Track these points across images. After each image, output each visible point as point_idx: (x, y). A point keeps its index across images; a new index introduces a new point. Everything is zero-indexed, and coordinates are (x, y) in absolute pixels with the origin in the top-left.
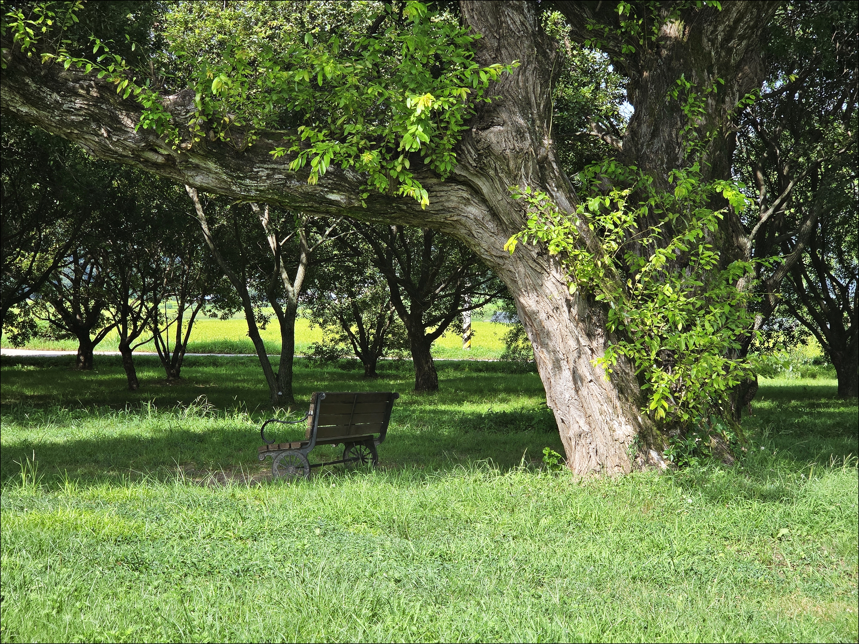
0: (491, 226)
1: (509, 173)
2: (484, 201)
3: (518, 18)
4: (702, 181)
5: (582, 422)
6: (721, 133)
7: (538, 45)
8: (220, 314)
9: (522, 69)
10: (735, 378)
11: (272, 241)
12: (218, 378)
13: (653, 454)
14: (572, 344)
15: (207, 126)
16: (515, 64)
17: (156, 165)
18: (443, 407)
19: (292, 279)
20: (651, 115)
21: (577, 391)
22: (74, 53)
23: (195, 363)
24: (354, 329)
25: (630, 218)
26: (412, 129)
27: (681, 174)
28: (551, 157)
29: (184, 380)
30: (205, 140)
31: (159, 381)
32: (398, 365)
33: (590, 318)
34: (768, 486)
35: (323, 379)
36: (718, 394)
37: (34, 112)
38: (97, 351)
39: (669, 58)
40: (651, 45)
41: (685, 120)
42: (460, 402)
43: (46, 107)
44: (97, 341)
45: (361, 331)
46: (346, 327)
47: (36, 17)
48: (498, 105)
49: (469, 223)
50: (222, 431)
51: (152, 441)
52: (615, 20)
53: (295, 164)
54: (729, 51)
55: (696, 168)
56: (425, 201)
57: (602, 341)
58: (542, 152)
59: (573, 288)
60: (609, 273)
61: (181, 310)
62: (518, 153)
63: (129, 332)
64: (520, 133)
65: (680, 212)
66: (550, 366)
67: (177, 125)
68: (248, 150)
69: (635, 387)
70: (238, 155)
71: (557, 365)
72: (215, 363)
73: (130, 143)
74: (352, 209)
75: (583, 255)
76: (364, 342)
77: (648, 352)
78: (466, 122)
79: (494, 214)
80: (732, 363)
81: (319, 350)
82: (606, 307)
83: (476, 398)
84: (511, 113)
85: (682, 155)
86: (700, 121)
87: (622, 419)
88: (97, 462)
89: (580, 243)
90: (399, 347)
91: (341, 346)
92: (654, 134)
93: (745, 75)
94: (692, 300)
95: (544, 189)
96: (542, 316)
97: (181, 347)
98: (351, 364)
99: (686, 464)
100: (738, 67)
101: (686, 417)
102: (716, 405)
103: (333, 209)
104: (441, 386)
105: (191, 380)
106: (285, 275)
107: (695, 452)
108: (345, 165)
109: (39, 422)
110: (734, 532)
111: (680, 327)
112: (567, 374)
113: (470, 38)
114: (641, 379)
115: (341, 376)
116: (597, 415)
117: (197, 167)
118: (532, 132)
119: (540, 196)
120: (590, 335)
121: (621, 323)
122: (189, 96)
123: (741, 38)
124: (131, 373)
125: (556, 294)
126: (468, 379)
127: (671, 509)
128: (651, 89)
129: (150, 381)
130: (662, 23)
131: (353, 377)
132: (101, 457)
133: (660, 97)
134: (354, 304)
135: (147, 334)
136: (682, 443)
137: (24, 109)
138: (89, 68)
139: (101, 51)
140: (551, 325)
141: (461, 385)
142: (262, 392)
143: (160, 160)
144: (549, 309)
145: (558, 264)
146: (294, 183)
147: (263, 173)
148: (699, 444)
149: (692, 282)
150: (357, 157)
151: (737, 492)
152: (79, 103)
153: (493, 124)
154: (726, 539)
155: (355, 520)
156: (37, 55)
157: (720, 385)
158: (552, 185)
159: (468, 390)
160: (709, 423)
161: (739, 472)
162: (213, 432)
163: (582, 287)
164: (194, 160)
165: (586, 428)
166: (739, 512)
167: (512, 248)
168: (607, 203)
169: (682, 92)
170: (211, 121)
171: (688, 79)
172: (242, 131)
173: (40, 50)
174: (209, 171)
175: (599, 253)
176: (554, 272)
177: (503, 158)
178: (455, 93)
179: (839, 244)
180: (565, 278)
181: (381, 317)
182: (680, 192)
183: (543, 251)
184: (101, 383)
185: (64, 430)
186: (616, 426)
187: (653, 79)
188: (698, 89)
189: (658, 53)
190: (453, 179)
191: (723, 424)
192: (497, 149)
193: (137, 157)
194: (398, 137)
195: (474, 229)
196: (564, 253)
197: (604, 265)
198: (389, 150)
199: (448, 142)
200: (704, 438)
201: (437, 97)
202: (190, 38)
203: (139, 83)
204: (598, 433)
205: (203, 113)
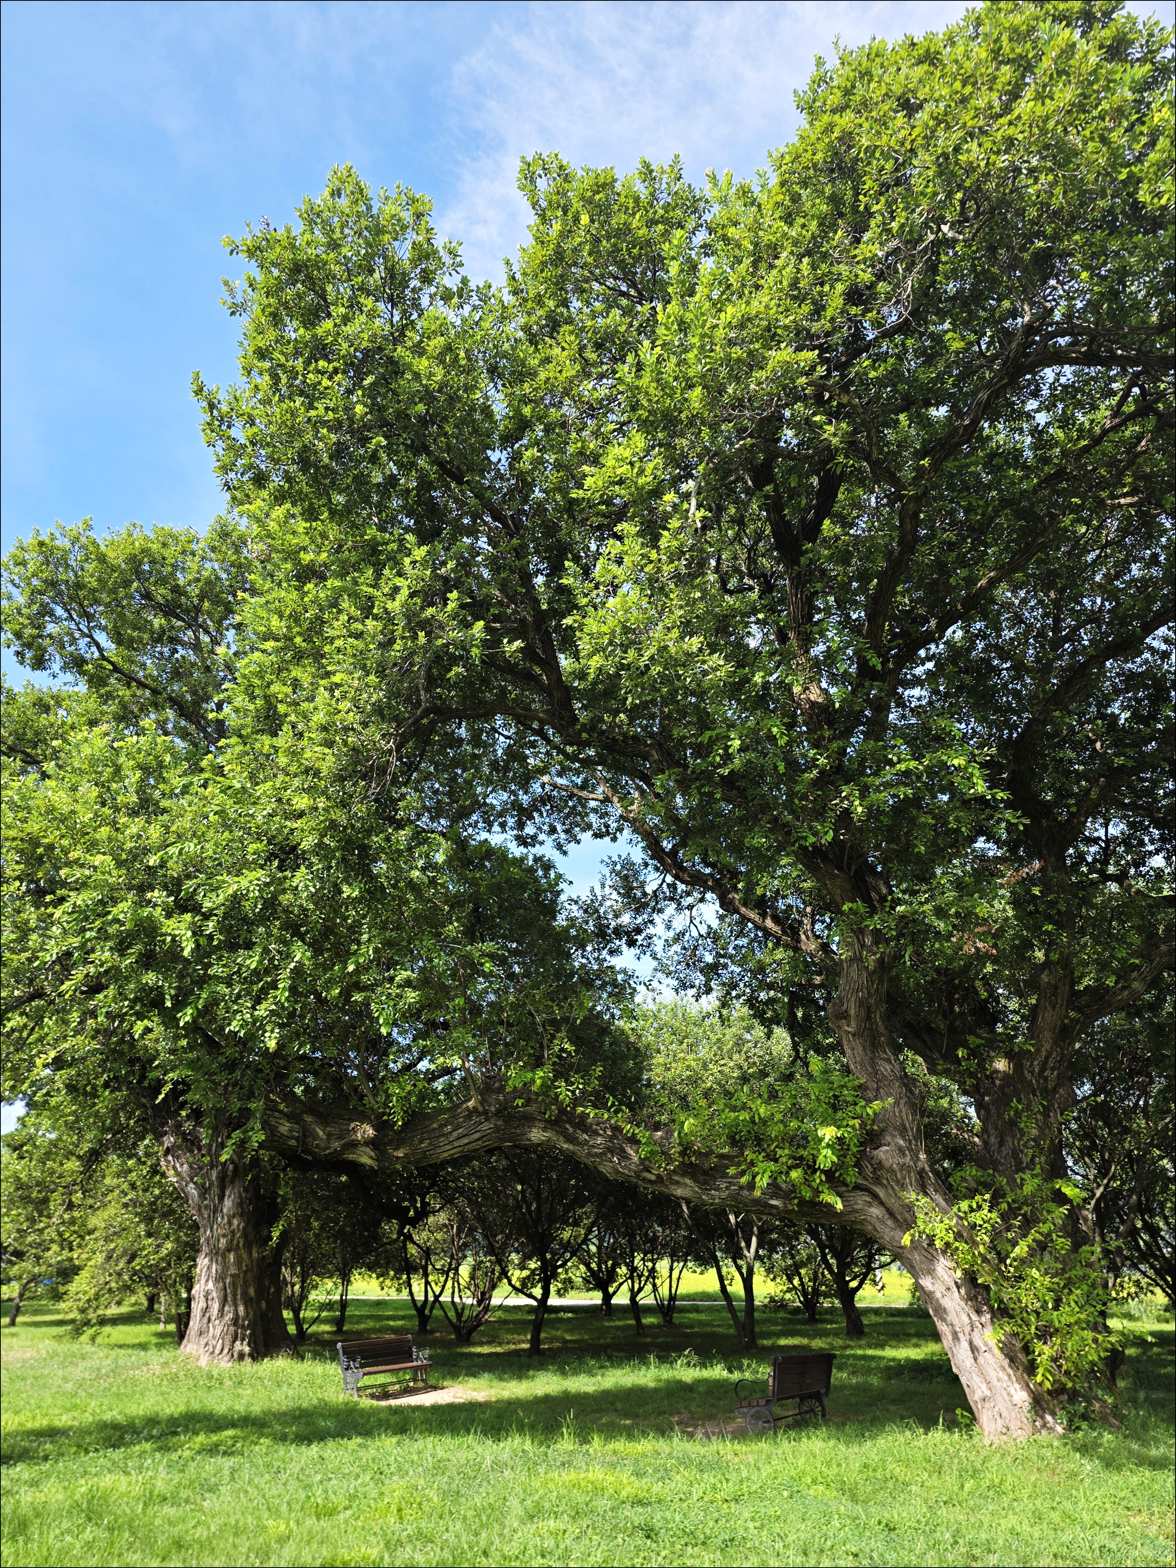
0: (890, 1222)
1: (897, 1182)
2: (882, 1203)
3: (888, 1067)
4: (1045, 1180)
5: (984, 1387)
6: (1052, 1141)
7: (905, 1085)
8: (699, 1270)
9: (897, 1103)
10: (1107, 1350)
11: (732, 1218)
12: (701, 1323)
13: (1049, 1418)
14: (966, 1320)
15: (683, 1153)
16: (891, 1100)
17: (651, 1182)
18: (870, 1352)
19: (748, 1246)
20: (996, 1128)
21: (975, 1359)
22: (595, 1106)
23: (683, 1310)
24: (796, 1282)
25: (994, 1215)
26: (824, 1152)
27: (1027, 1176)
28: (927, 1168)
29: (676, 1326)
30: (682, 1163)
31: (658, 1326)
32: (832, 1310)
33: (976, 1297)
34: (1154, 1452)
35: (777, 1324)
36: (1093, 1364)
37: (571, 1147)
38: (614, 1301)
39: (1002, 1087)
40: (987, 1077)
41: (1023, 1134)
42: (882, 1346)
43: (579, 1144)
44: (615, 1293)
45: (802, 1284)
46: (790, 1280)
47: (573, 1084)
48: (883, 1131)
49: (874, 1221)
50: (705, 1381)
51: (655, 1390)
52: (958, 1061)
53: (744, 1180)
54: (1046, 1079)
55: (1038, 1170)
56: (839, 1206)
57: (988, 1316)
58: (920, 1164)
59: (959, 1274)
60: (985, 1260)
61: (671, 1269)
62: (902, 1167)
63: (636, 1286)
64: (901, 1150)
65: (1032, 1204)
66: (950, 1338)
67: (663, 1153)
68: (711, 1169)
69: (1021, 1356)
70: (705, 1173)
71: (955, 1336)
72: (697, 1310)
73: (633, 1167)
74: (788, 1211)
75: (962, 1246)
76: (805, 1293)
77: (1028, 1325)
78: (862, 1144)
79: (891, 1214)
80: (1100, 1338)
81: (772, 1300)
82: (987, 1288)
83: (894, 1343)
84: (893, 1136)
85: (1026, 1160)
86: (1035, 1132)
87: (1017, 1386)
88: (616, 1410)
89: (958, 1236)
90: (831, 1296)
91: (788, 1296)
92: (1001, 1143)
93: (1062, 1096)
94: (1056, 1280)
95: (926, 1194)
96: (938, 1295)
97: (673, 1298)
98: (797, 1310)
99: (1078, 1428)
100: (1055, 1090)
101: (1070, 1385)
102: (1093, 1371)
103: (774, 1211)
104: (866, 1330)
105: (682, 1326)
106: (743, 1244)
107: (1084, 1417)
108: (779, 1180)
109: (576, 1373)
110: (1135, 1503)
111: (1050, 1306)
112: (965, 1344)
113: (856, 1083)
114: (1027, 1349)
115: (791, 1321)
116: (995, 1382)
117: (678, 1183)
118: (911, 1150)
119: (924, 1200)
120: (979, 1312)
121: (1001, 1301)
122: (670, 1133)
123: (1053, 1069)
124: (638, 1320)
125: (946, 1277)
126: (885, 1323)
127: (1073, 1475)
128: (993, 1110)
129: (652, 1326)
130: (992, 1062)
131: (799, 1322)
132: (619, 1406)
133: (1000, 1115)
134: (795, 1263)
135: (649, 1288)
136: (1070, 1408)
137: (565, 1146)
138: (606, 1116)
139: (613, 1105)
140: (946, 1303)
141: (882, 1330)
142: (733, 1336)
143: (653, 1178)
144: (943, 1289)
145: (944, 1252)
146: (745, 1193)
147: (723, 1186)
148: (1086, 1408)
149: (1053, 1264)
150: (787, 1173)
151: (1128, 1459)
152: (599, 1140)
153: (881, 1145)
154: (1128, 1509)
155: (814, 1482)
156: (574, 1108)
157: (1093, 1357)
158: (931, 1190)
159: (887, 1335)
160: (1090, 1388)
161: (1126, 1437)
162: (698, 1382)
163: (966, 1272)
164: (676, 1178)
165: (988, 1393)
166: (1135, 1480)
167: (908, 1243)
168: (974, 1206)
169: (1016, 1111)
170: (685, 1149)
171: (1019, 1101)
172: (707, 1155)
173: (575, 1106)
174: (686, 1185)
175: (975, 1244)
176: (942, 1259)
177: (891, 1170)
178: (851, 1123)
179: (1163, 1210)
180: (953, 1264)
181: (816, 1273)
182: (1028, 1189)
183: (931, 1244)
184: (618, 1328)
185: (593, 1380)
186: (1013, 1392)
187: (993, 1102)
188: (1028, 1108)
189: (993, 1083)
190: (857, 1187)
191: (1103, 1389)
192: (887, 1164)
193: (638, 1177)
194: (815, 1158)
195: (878, 1225)
196: (948, 1245)
197: (980, 1254)
198: (809, 1167)
199: (850, 1160)
200: (1089, 1403)
201: (838, 1128)
202: (669, 1075)
203: (638, 1125)
204: (999, 1398)
205: (680, 1144)
